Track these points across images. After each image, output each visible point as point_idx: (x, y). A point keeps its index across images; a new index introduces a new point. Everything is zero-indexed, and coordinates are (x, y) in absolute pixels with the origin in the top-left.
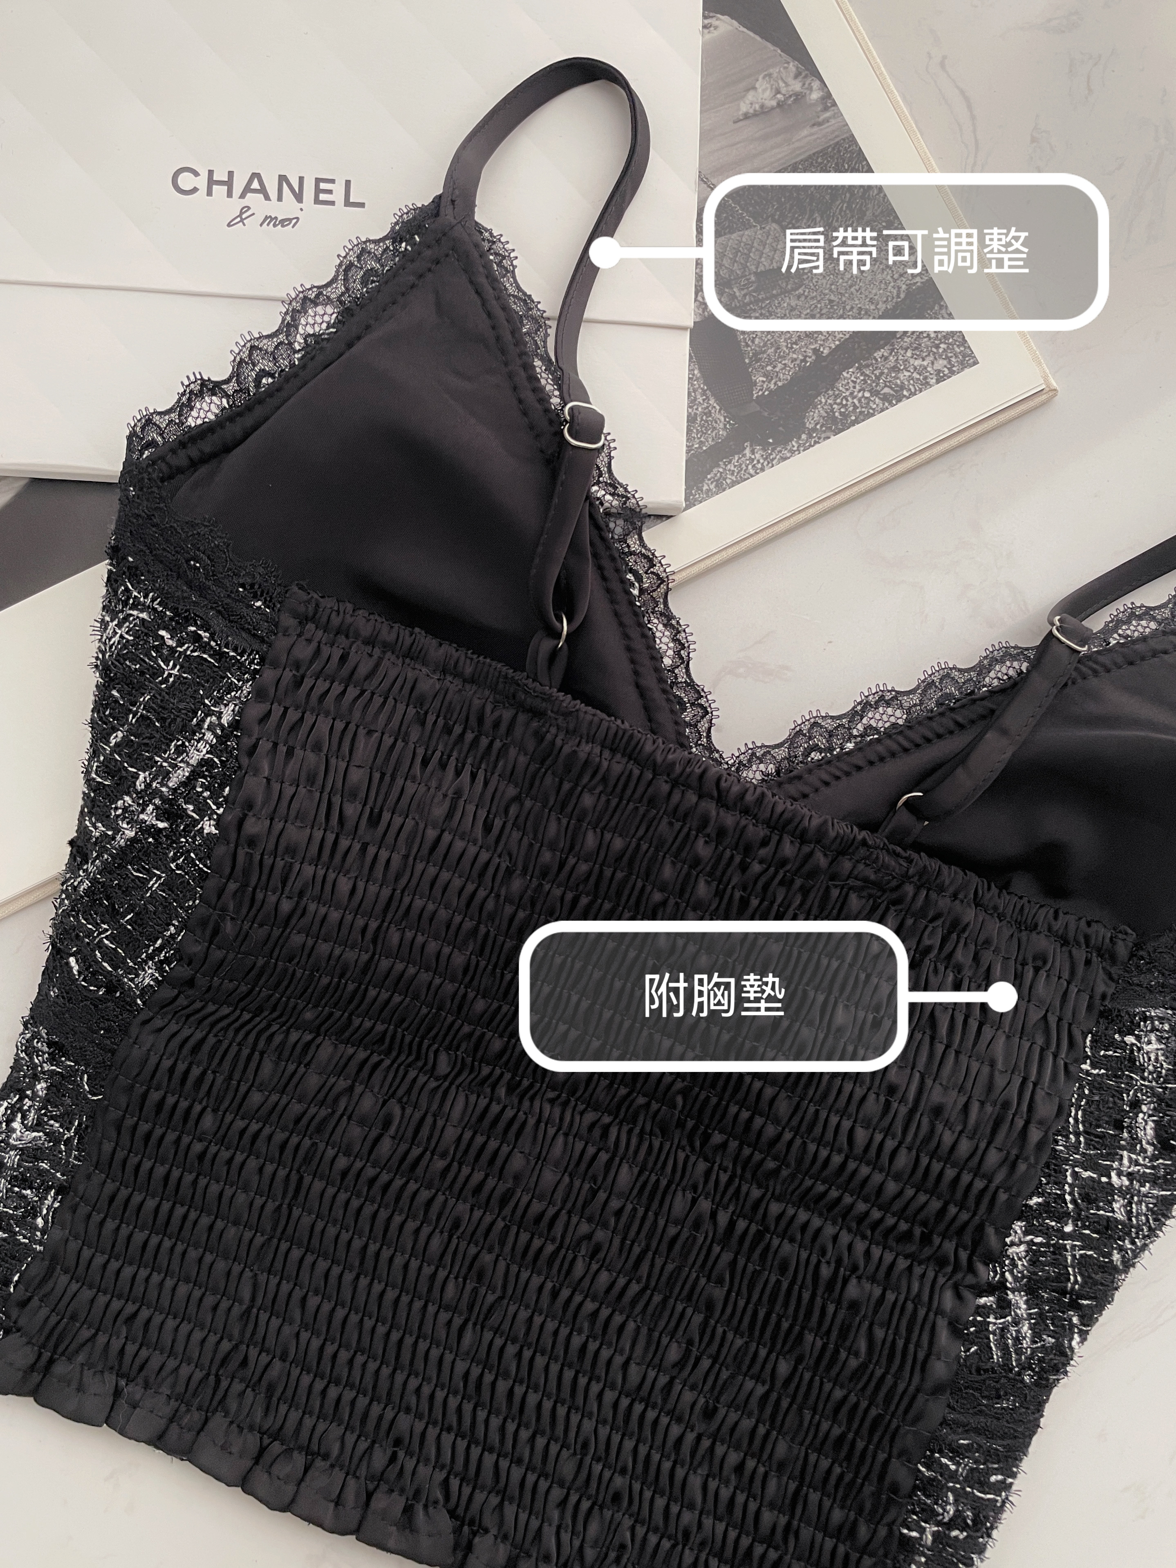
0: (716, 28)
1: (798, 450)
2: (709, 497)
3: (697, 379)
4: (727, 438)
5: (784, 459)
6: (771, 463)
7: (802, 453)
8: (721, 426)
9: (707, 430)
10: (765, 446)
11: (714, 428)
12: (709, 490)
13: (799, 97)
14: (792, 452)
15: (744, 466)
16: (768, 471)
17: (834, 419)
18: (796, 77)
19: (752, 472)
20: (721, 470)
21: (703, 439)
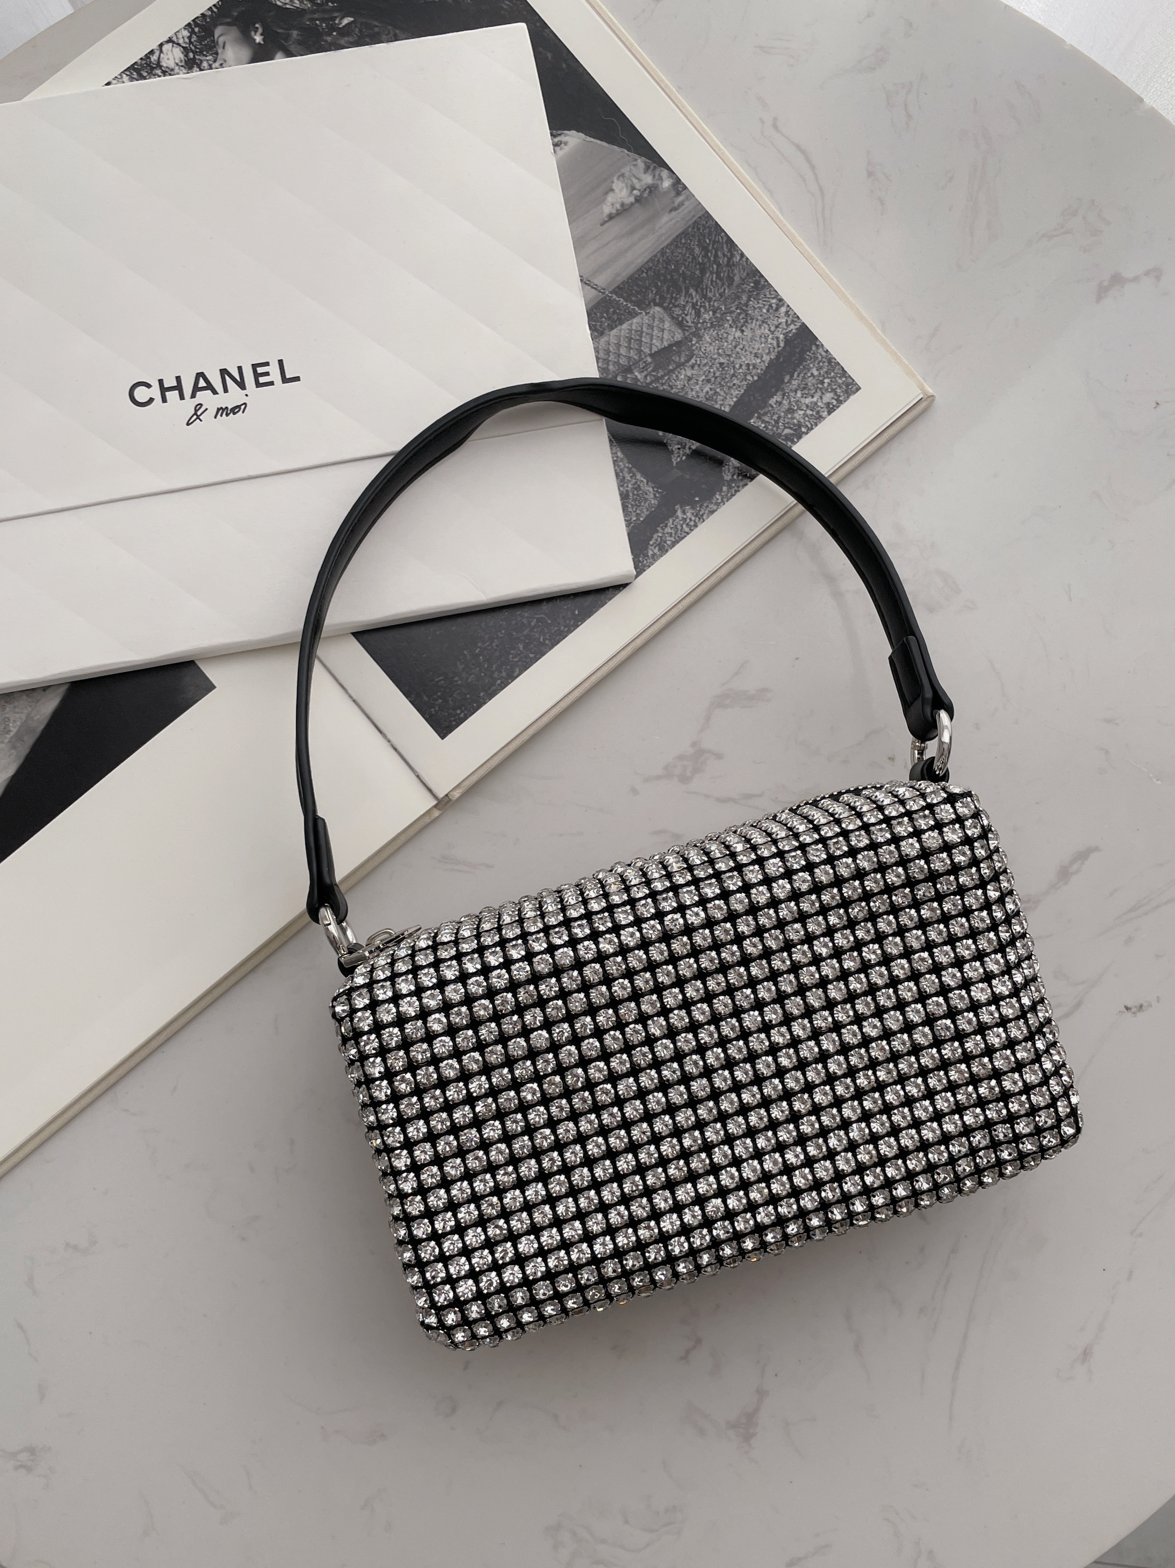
0: (566, 144)
1: (723, 501)
2: (655, 561)
3: (622, 460)
5: (712, 512)
6: (701, 518)
7: (727, 504)
8: (652, 496)
9: (640, 503)
11: (646, 500)
12: (654, 555)
13: (652, 189)
14: (718, 505)
15: (679, 527)
16: (701, 526)
18: (645, 172)
19: (687, 530)
20: (660, 535)
21: (638, 512)
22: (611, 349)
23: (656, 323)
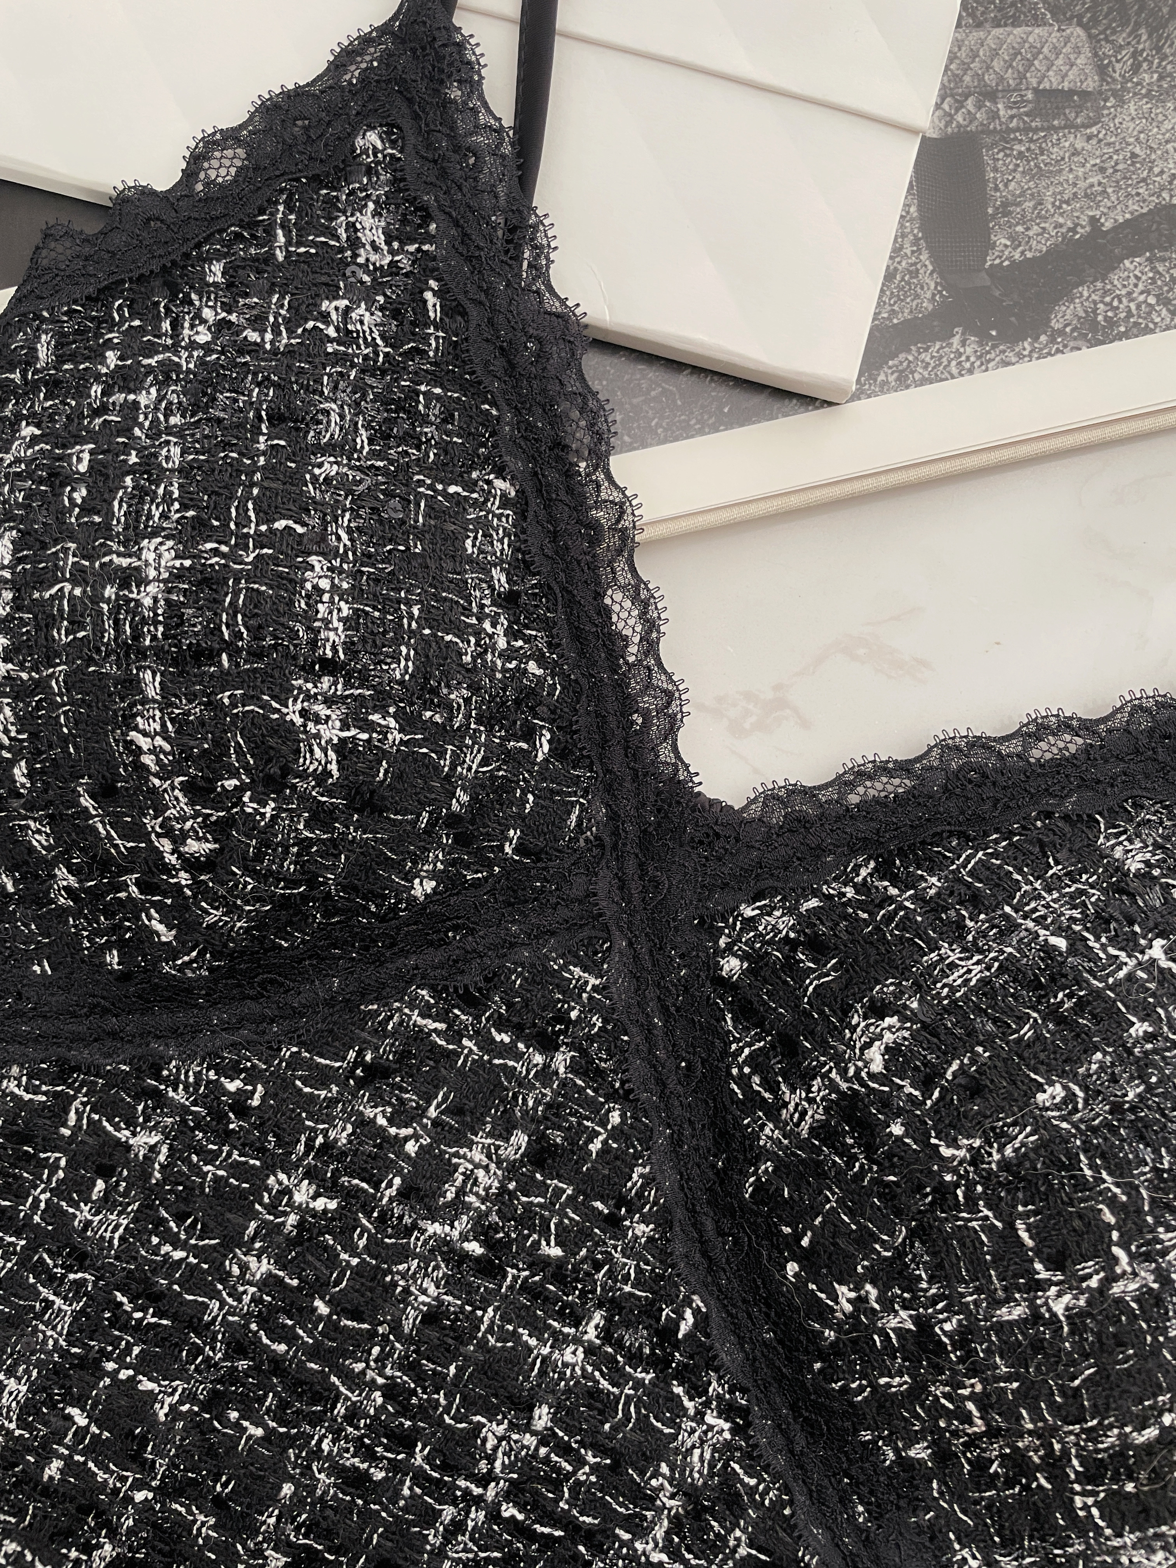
1: (1030, 356)
2: (883, 392)
3: (912, 220)
4: (932, 315)
5: (1008, 364)
6: (986, 365)
7: (1034, 362)
8: (929, 295)
9: (906, 297)
10: (983, 337)
11: (917, 296)
12: (885, 383)
14: (1020, 357)
15: (945, 361)
16: (978, 376)
17: (1094, 325)
19: (955, 371)
20: (911, 358)
21: (896, 308)
22: (981, 53)
23: (1067, 50)
